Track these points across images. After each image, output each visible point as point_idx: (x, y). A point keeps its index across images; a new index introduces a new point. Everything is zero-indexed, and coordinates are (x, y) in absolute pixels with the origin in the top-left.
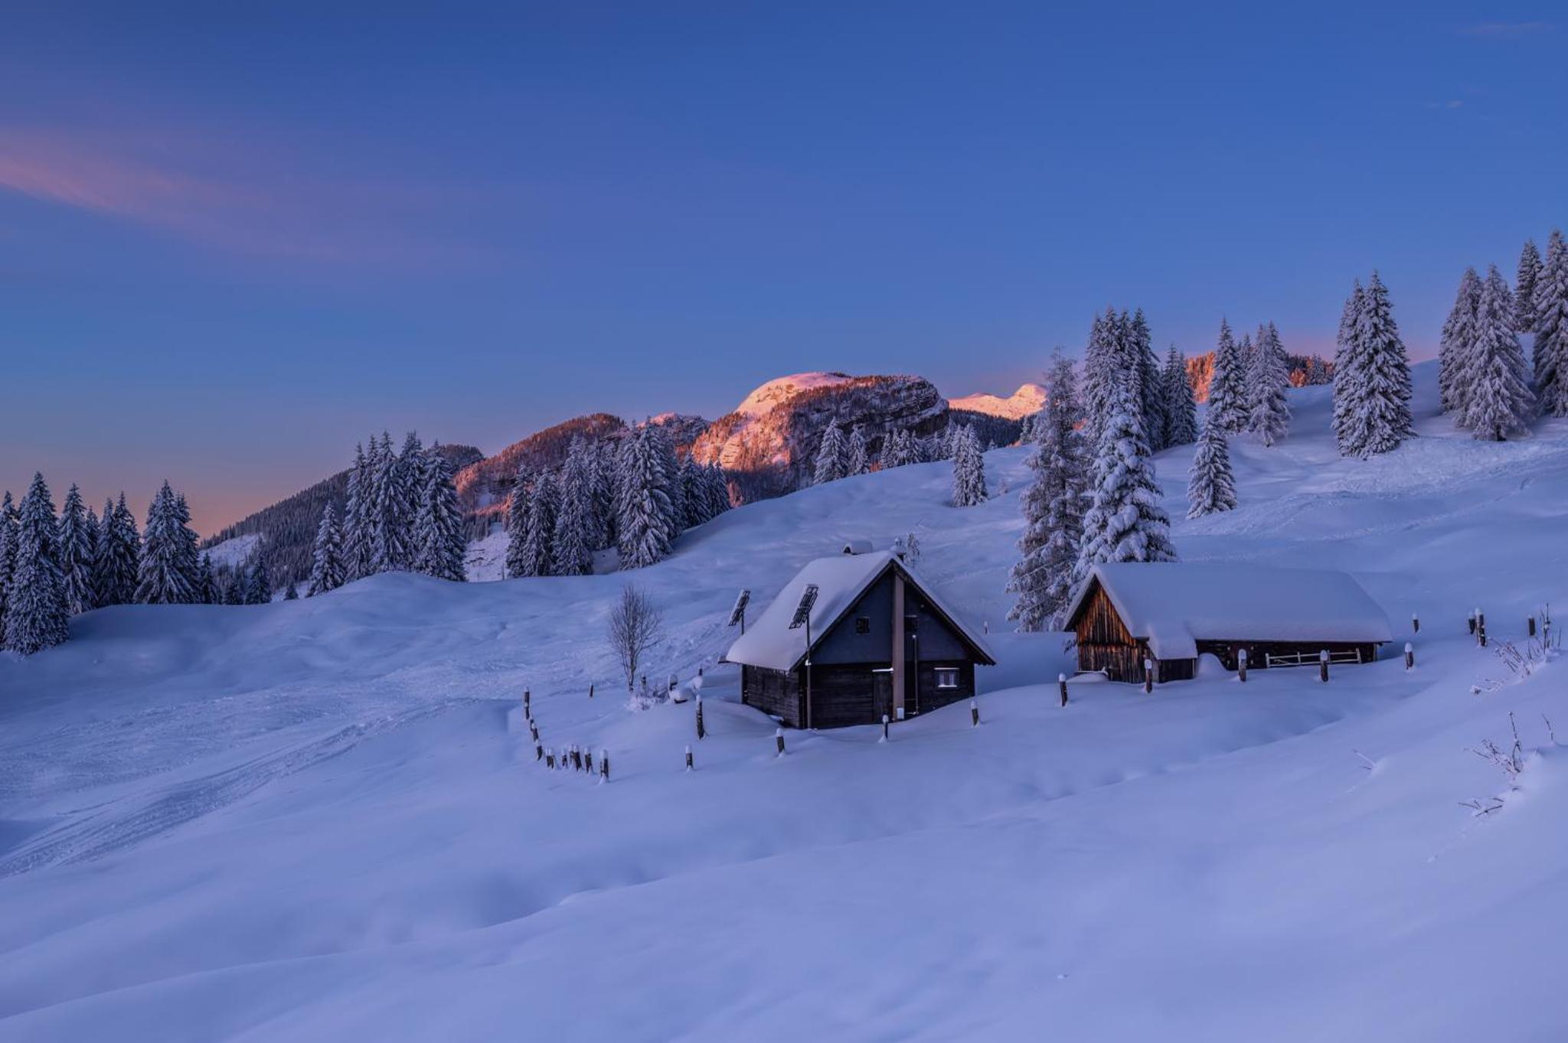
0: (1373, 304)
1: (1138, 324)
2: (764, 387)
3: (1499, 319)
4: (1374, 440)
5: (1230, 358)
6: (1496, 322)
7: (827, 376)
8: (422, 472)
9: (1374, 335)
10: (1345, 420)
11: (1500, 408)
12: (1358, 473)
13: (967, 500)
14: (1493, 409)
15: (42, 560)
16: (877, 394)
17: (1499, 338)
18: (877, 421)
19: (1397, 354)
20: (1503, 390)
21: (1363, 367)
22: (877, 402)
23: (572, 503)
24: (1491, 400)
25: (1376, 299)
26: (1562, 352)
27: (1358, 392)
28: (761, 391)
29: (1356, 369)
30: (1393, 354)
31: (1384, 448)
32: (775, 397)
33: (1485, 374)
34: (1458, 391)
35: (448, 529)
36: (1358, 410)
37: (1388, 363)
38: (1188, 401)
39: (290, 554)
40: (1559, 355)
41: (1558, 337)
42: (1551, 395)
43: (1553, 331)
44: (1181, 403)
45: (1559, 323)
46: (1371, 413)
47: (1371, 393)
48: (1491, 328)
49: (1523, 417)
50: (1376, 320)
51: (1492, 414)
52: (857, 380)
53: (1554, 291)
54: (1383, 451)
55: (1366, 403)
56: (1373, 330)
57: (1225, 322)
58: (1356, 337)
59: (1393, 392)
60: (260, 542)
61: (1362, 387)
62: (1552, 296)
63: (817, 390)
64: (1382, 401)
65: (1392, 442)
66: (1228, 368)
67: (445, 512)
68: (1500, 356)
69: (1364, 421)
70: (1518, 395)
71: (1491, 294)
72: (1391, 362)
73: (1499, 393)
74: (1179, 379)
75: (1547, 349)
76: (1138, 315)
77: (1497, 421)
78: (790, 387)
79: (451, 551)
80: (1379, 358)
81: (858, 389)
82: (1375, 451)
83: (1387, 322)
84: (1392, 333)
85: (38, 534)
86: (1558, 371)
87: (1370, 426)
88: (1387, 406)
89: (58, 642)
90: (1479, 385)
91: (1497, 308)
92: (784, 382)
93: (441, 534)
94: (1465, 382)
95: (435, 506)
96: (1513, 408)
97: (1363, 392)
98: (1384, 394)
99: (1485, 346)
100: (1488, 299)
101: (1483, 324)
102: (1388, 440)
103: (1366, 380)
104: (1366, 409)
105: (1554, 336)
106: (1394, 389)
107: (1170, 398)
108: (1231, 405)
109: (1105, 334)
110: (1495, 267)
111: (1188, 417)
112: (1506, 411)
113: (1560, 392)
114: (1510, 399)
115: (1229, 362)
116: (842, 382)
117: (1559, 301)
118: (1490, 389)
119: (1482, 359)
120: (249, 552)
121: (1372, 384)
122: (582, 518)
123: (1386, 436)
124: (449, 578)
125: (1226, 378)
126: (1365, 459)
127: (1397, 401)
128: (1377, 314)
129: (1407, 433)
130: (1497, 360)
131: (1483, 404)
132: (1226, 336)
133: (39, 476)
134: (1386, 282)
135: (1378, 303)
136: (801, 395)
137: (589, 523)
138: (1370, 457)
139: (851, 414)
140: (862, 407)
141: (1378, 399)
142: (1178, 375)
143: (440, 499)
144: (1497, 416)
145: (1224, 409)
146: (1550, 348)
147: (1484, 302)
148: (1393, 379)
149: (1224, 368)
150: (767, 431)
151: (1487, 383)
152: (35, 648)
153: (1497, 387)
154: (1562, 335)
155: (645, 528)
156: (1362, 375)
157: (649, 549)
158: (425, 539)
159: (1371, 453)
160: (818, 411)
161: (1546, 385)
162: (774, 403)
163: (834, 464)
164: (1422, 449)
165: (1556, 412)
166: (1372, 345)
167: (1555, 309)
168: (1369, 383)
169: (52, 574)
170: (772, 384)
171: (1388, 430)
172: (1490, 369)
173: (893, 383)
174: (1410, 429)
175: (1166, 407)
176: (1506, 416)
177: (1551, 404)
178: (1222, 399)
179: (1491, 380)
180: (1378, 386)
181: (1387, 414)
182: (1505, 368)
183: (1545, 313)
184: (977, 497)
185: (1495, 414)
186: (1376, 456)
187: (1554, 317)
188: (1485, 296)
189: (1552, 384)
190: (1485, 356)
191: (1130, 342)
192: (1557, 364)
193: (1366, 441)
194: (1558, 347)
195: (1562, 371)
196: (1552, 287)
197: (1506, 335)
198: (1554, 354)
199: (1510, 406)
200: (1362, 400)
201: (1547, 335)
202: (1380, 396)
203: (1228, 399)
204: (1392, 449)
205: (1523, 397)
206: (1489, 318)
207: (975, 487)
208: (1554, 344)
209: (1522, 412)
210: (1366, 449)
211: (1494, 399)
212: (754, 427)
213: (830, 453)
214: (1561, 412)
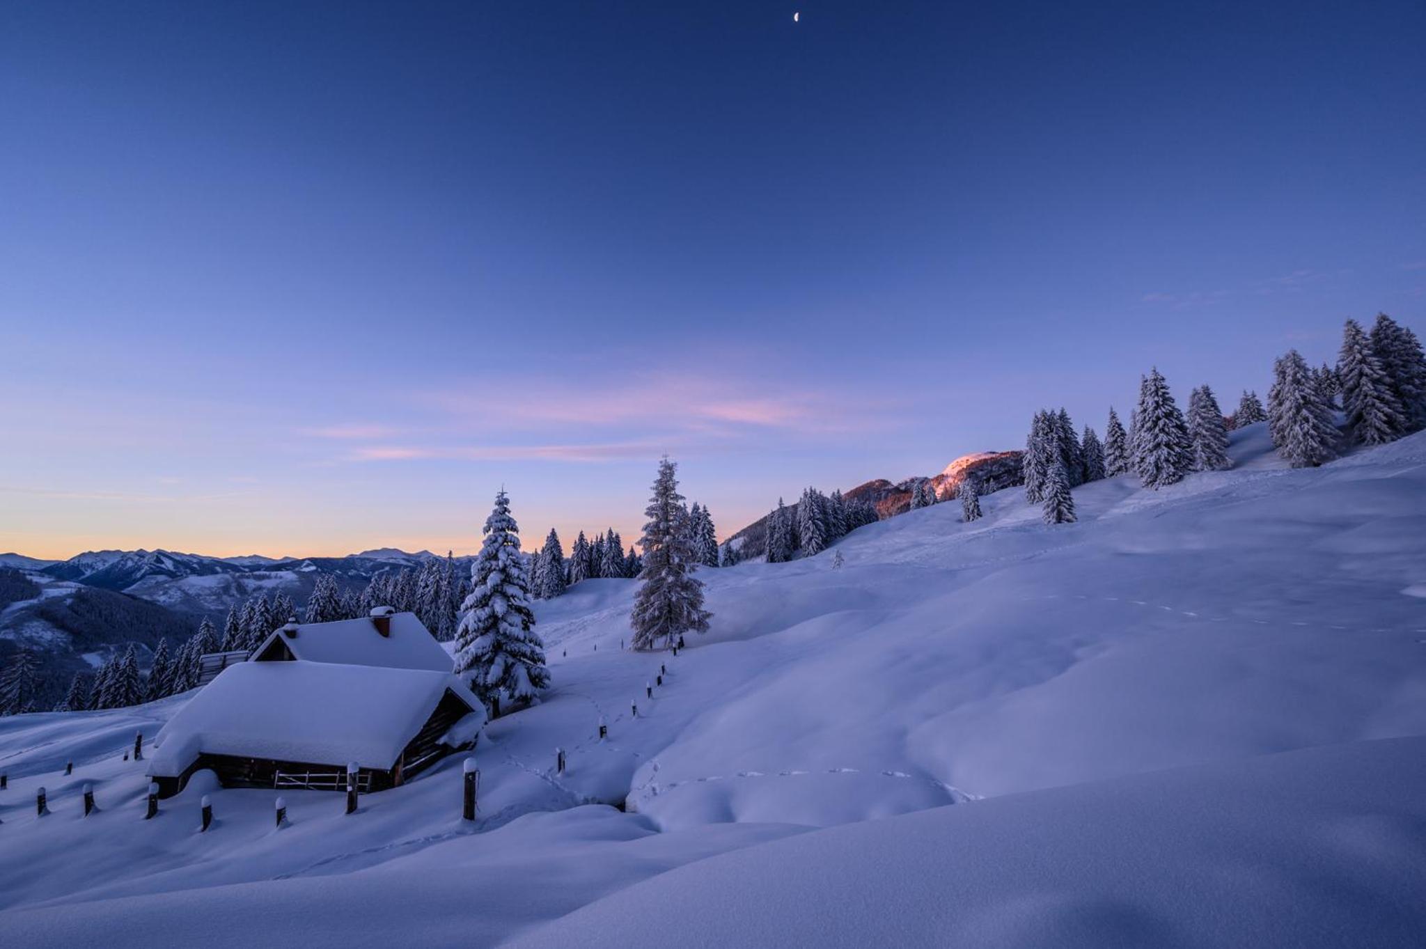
0: (1153, 388)
1: (1063, 417)
2: (955, 461)
3: (1303, 384)
4: (1163, 476)
5: (1117, 429)
6: (1300, 387)
7: (986, 454)
8: (699, 519)
9: (1156, 408)
10: (1141, 465)
11: (1310, 444)
12: (1149, 499)
13: (969, 518)
14: (1304, 445)
15: (553, 562)
16: (1012, 460)
17: (1303, 397)
18: (1013, 472)
19: (1176, 419)
20: (1312, 432)
21: (1150, 429)
22: (1012, 464)
23: (780, 528)
24: (1301, 439)
25: (1155, 385)
26: (1366, 401)
27: (1148, 446)
28: (954, 463)
29: (1145, 432)
30: (1172, 419)
31: (1170, 481)
32: (961, 465)
33: (1295, 422)
34: (1279, 435)
35: (709, 544)
36: (1149, 457)
37: (1168, 425)
38: (1098, 456)
39: (756, 544)
40: (1363, 403)
41: (1361, 391)
42: (1360, 431)
43: (1356, 387)
44: (1094, 458)
45: (1361, 381)
46: (1159, 459)
47: (1157, 446)
48: (1297, 391)
49: (1334, 448)
50: (1156, 399)
51: (1304, 448)
52: (1002, 454)
53: (1353, 360)
54: (1169, 483)
55: (1155, 453)
56: (1154, 405)
57: (1112, 409)
58: (1145, 411)
59: (1174, 444)
60: (745, 540)
61: (1149, 443)
62: (1351, 364)
63: (980, 461)
64: (1166, 450)
65: (1177, 477)
66: (1116, 436)
67: (707, 537)
68: (1306, 410)
69: (1153, 465)
70: (1326, 434)
71: (1294, 369)
72: (1170, 425)
73: (1308, 432)
74: (1091, 445)
75: (1352, 400)
76: (1062, 411)
77: (1309, 453)
78: (968, 460)
79: (711, 554)
80: (1161, 423)
81: (1002, 458)
82: (1164, 484)
83: (1165, 400)
84: (1170, 406)
85: (552, 552)
86: (1365, 414)
87: (1158, 468)
88: (1169, 453)
89: (558, 595)
90: (1291, 430)
91: (1300, 377)
92: (964, 458)
93: (706, 546)
94: (1282, 429)
95: (704, 534)
96: (1323, 442)
97: (1150, 446)
98: (1167, 445)
99: (1292, 404)
100: (1291, 373)
101: (1289, 389)
102: (1174, 476)
103: (1152, 438)
104: (1154, 457)
105: (1357, 390)
106: (1175, 442)
107: (1087, 455)
108: (1120, 456)
109: (1040, 424)
110: (1295, 351)
111: (1099, 465)
112: (1315, 445)
113: (1368, 428)
114: (1318, 436)
115: (1116, 432)
116: (994, 456)
117: (1359, 367)
118: (1300, 431)
119: (1291, 413)
120: (741, 544)
121: (1157, 440)
122: (785, 535)
123: (1171, 473)
124: (710, 566)
125: (1115, 441)
126: (1157, 490)
127: (1177, 449)
128: (1157, 394)
129: (1190, 470)
130: (1304, 412)
131: (1295, 442)
132: (1113, 417)
133: (553, 530)
134: (1162, 373)
135: (1157, 388)
136: (972, 464)
137: (788, 537)
138: (1160, 489)
139: (999, 470)
140: (1004, 467)
141: (1163, 450)
142: (1090, 442)
143: (706, 531)
144: (1308, 449)
145: (1115, 459)
146: (1355, 399)
147: (1289, 375)
148: (1173, 435)
149: (1113, 436)
150: (956, 481)
151: (1297, 428)
152: (549, 597)
153: (1306, 429)
154: (1363, 389)
155: (811, 539)
156: (1149, 435)
157: (813, 548)
158: (700, 549)
159: (1161, 485)
160: (982, 470)
161: (1356, 424)
162: (961, 468)
163: (919, 502)
164: (1200, 480)
165: (1366, 442)
166: (1155, 415)
167: (1356, 372)
168: (1155, 440)
169: (557, 568)
170: (959, 460)
171: (1172, 469)
172: (1299, 418)
173: (1020, 454)
174: (1191, 467)
175: (1084, 460)
176: (1316, 448)
177: (1361, 437)
178: (1114, 453)
179: (1300, 426)
180: (1162, 441)
181: (1170, 459)
182: (1311, 417)
183: (1347, 375)
184: (974, 517)
185: (1306, 448)
186: (1165, 487)
187: (1356, 377)
188: (1290, 371)
189: (1361, 423)
190: (1294, 410)
191: (1057, 428)
192: (1362, 409)
193: (1157, 477)
194: (1361, 397)
195: (1367, 414)
196: (1352, 358)
197: (1309, 394)
198: (1359, 402)
199: (1319, 442)
200: (1151, 451)
201: (1351, 390)
202: (1164, 447)
203: (1117, 453)
204: (1177, 481)
205: (1331, 434)
206: (1294, 385)
207: (973, 511)
208: (1358, 396)
209: (1331, 445)
210: (1157, 483)
211: (1304, 438)
212: (951, 480)
213: (916, 497)
214: (1371, 441)
